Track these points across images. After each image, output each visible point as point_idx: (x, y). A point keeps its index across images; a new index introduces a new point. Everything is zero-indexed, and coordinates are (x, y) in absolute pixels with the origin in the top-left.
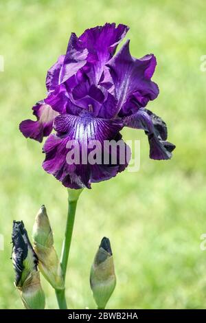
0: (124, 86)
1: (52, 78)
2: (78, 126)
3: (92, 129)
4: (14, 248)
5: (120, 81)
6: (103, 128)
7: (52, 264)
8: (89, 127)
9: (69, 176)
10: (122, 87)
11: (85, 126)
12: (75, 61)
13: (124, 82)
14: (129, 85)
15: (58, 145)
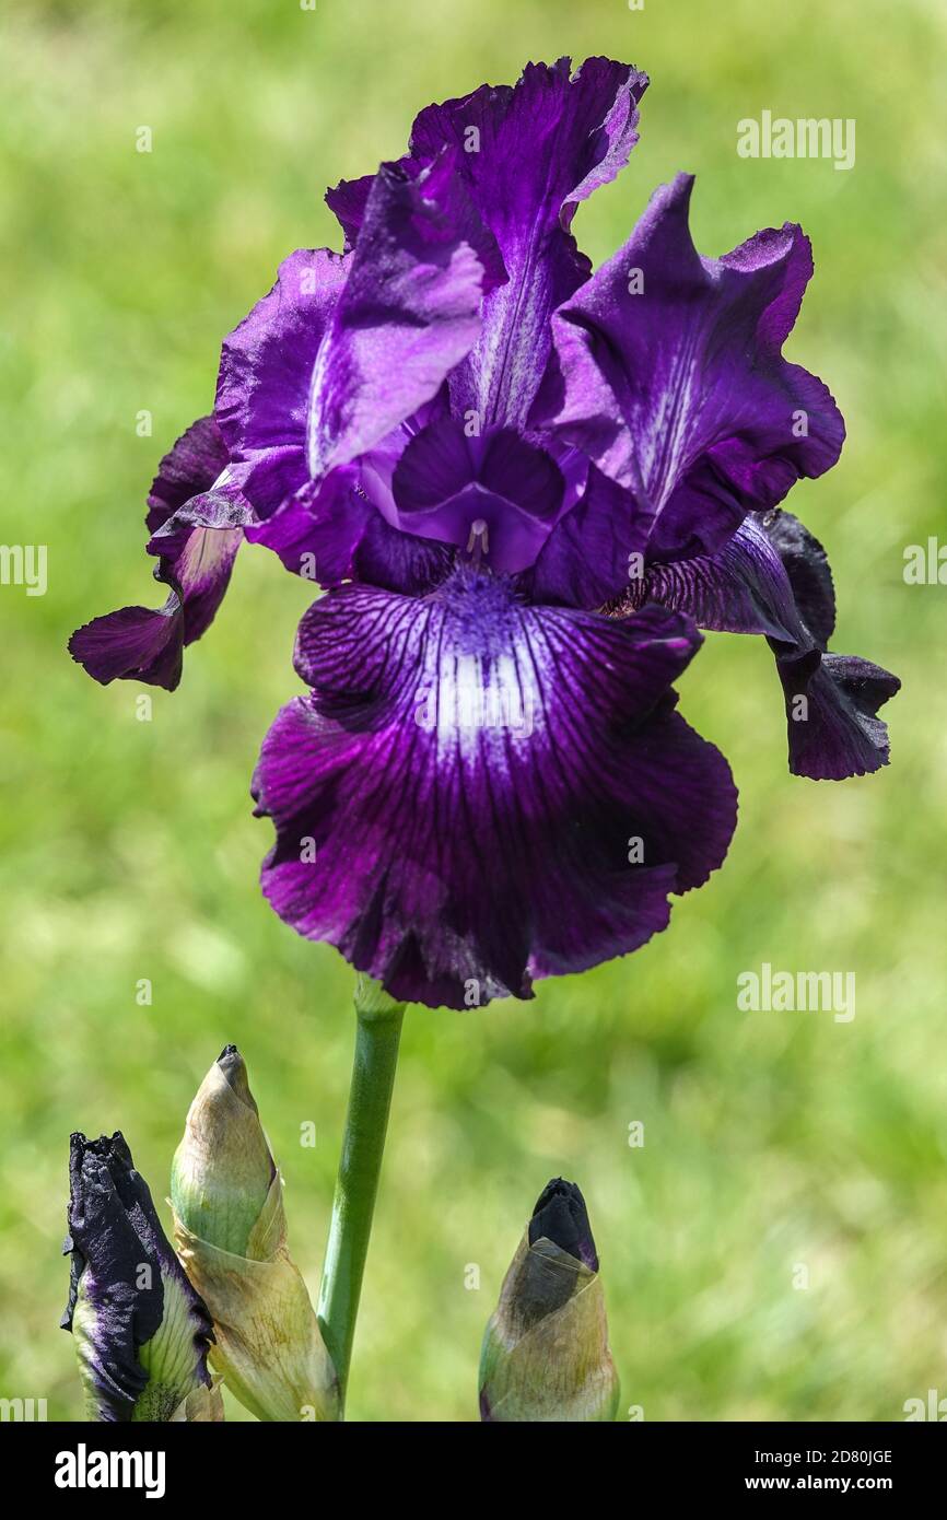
0: (671, 421)
1: (251, 382)
2: (447, 664)
3: (528, 676)
4: (87, 1280)
5: (647, 398)
6: (586, 672)
7: (281, 1338)
8: (505, 668)
9: (412, 940)
10: (658, 424)
11: (487, 664)
12: (412, 320)
13: (666, 398)
14: (694, 411)
15: (339, 774)
